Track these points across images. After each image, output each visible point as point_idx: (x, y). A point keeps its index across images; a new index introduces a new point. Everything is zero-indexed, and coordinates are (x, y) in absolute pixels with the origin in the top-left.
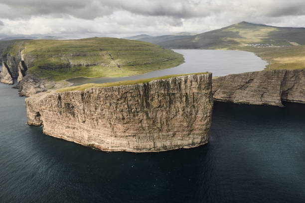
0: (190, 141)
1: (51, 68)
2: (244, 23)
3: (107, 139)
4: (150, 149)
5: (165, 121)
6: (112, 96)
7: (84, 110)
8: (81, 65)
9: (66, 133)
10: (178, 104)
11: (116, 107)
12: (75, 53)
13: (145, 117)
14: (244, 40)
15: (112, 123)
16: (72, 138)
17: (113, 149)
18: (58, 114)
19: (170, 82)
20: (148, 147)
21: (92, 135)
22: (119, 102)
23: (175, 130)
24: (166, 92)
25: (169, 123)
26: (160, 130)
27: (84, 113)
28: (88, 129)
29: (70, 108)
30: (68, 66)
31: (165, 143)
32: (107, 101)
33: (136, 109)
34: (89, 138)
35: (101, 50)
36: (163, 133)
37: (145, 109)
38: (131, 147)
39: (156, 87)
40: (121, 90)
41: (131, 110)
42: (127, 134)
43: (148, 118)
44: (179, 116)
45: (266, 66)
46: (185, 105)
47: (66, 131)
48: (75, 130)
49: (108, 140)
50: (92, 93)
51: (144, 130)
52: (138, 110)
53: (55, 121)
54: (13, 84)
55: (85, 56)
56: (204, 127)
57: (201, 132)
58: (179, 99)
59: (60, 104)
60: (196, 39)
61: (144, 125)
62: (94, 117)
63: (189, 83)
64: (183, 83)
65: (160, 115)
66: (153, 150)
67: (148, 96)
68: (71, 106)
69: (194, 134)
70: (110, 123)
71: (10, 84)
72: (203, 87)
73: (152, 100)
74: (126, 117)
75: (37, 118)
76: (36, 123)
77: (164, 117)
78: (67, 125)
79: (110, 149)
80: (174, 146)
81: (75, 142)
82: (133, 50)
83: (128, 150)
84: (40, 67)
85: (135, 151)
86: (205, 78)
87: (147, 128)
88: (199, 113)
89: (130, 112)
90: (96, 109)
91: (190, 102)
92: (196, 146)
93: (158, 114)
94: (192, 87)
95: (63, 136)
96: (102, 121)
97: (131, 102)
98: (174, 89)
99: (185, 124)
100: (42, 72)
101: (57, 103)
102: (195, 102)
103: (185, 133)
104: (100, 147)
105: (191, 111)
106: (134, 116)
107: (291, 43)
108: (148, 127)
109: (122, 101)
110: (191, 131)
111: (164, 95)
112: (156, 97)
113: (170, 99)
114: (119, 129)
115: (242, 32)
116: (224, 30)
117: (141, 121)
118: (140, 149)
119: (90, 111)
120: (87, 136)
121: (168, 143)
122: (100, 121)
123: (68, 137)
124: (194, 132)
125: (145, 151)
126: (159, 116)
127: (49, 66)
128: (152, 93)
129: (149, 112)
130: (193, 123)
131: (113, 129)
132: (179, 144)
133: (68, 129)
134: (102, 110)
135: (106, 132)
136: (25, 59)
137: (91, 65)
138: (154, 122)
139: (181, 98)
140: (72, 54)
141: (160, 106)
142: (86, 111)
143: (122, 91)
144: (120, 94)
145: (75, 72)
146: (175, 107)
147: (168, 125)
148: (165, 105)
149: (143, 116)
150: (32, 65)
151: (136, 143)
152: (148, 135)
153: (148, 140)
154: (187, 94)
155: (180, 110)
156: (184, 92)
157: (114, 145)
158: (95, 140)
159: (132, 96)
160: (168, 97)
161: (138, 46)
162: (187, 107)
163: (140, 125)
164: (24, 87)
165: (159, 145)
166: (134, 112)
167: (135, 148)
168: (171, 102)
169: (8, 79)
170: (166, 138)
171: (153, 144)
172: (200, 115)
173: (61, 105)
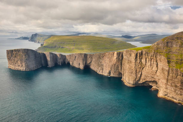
1: (48, 47)
8: (60, 47)
26: (16, 64)
30: (55, 47)
66: (15, 69)
73: (14, 54)
92: (24, 70)
117: (12, 60)
121: (18, 68)
125: (13, 69)
128: (13, 52)
141: (15, 57)
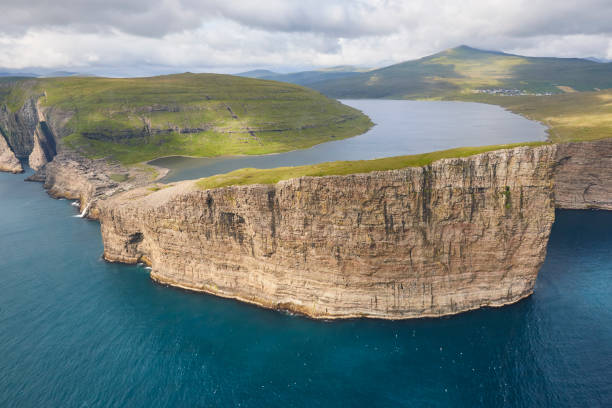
0: (504, 292)
1: (109, 138)
2: (464, 48)
3: (324, 291)
4: (422, 311)
5: (458, 248)
6: (351, 195)
7: (273, 229)
8: (171, 130)
9: (216, 280)
10: (489, 212)
11: (359, 221)
12: (156, 105)
13: (420, 242)
14: (468, 82)
15: (343, 256)
16: (231, 289)
17: (339, 312)
18: (203, 237)
19: (478, 163)
20: (419, 306)
21: (289, 283)
22: (367, 209)
23: (477, 268)
24: (467, 185)
25: (465, 252)
26: (447, 270)
27: (273, 235)
28: (279, 269)
29: (231, 224)
30: (144, 132)
31: (454, 297)
32: (337, 208)
33: (403, 222)
34: (279, 291)
35: (208, 99)
36: (452, 276)
37: (422, 224)
38: (380, 307)
39: (447, 174)
40: (373, 182)
41: (392, 225)
42: (375, 280)
43: (426, 243)
44: (490, 238)
45: (546, 132)
46: (503, 214)
47: (217, 275)
48: (241, 273)
49: (327, 294)
50: (300, 189)
51: (415, 269)
52: (406, 225)
53: (190, 252)
54: (22, 172)
55: (177, 111)
56: (535, 261)
57: (528, 270)
58: (492, 201)
59: (208, 215)
60: (373, 78)
61: (415, 259)
62: (297, 243)
63: (514, 166)
64: (503, 165)
65: (450, 236)
66: (428, 314)
67: (430, 194)
68: (236, 219)
69: (513, 276)
70: (338, 256)
71: (16, 173)
72: (543, 173)
73: (436, 203)
74: (378, 243)
75: (130, 246)
76: (126, 256)
77: (457, 240)
78: (222, 262)
79: (331, 313)
80: (472, 302)
81: (238, 298)
82: (275, 99)
83: (373, 314)
84: (85, 135)
85: (390, 317)
86: (550, 153)
87: (421, 265)
88: (529, 229)
89: (388, 230)
90: (306, 225)
91: (514, 205)
92: (515, 301)
93: (444, 235)
94: (521, 173)
95: (208, 286)
96: (318, 253)
97: (394, 209)
98: (483, 178)
99: (500, 254)
100: (92, 145)
101: (201, 213)
102: (525, 206)
103: (497, 273)
104: (306, 310)
105: (515, 226)
106: (397, 239)
107: (561, 87)
108: (425, 262)
109: (373, 206)
110: (509, 269)
111: (463, 193)
112: (445, 197)
113: (474, 200)
114: (358, 270)
115: (460, 66)
116: (424, 63)
117: (410, 251)
118: (402, 313)
119: (292, 230)
120: (275, 286)
121: (459, 297)
122: (313, 251)
123: (220, 288)
124: (514, 270)
125: (410, 316)
126: (447, 237)
127: (104, 133)
128: (438, 187)
129: (428, 230)
130: (514, 252)
131: (343, 269)
132: (481, 297)
133: (222, 271)
134: (322, 228)
135: (326, 276)
136: (48, 118)
137: (194, 131)
138: (436, 252)
139: (497, 198)
140: (150, 108)
141: (451, 217)
142: (277, 230)
143: (377, 185)
144: (371, 191)
145: (160, 144)
146: (481, 219)
147: (463, 257)
148: (462, 214)
149: (416, 239)
150: (67, 131)
151: (392, 298)
152: (422, 280)
153: (419, 291)
154: (508, 189)
155: (493, 224)
156: (501, 185)
157: (341, 305)
158: (294, 295)
159: (397, 196)
160: (469, 197)
161: (283, 92)
162: (508, 217)
163: (407, 259)
164: (59, 179)
165: (442, 300)
166: (399, 230)
167: (390, 309)
168: (474, 207)
169: (10, 161)
170: (455, 285)
171: (430, 300)
172: (531, 235)
173: (211, 217)
